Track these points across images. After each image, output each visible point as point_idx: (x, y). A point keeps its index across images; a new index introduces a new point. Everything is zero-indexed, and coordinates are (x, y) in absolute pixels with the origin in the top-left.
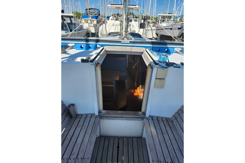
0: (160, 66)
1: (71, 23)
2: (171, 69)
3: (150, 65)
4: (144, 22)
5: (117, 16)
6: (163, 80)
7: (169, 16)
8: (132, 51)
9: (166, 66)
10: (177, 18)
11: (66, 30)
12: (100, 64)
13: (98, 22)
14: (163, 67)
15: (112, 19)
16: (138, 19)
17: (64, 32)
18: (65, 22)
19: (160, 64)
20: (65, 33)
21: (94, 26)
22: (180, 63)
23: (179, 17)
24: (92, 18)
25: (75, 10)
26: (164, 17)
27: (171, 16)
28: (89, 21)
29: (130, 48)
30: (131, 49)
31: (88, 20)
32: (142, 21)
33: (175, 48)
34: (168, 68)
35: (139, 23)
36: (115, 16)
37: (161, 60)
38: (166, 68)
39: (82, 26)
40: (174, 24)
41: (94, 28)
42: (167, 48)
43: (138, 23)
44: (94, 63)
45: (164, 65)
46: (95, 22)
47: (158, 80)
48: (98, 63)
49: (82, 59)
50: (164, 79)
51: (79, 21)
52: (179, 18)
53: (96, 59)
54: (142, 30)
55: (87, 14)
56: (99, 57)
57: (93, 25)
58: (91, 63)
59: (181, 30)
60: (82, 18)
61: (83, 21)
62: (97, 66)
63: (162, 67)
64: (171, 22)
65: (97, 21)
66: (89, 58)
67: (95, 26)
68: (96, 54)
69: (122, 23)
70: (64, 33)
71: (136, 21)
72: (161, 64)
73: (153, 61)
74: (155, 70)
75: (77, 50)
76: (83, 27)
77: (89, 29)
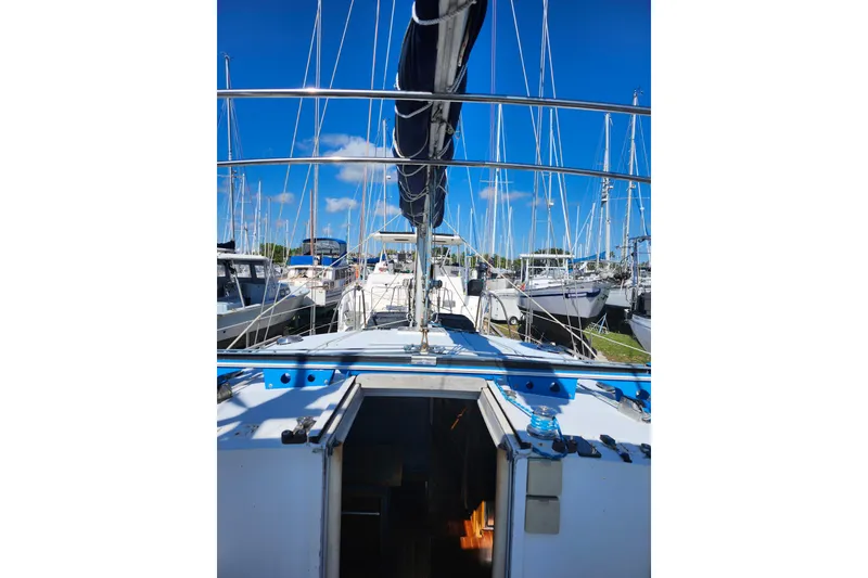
0: (535, 450)
1: (253, 279)
2: (572, 461)
3: (503, 446)
4: (479, 276)
5: (399, 263)
6: (551, 501)
7: (553, 259)
8: (445, 388)
9: (554, 453)
10: (578, 261)
11: (234, 299)
12: (340, 443)
13: (337, 275)
14: (545, 456)
15: (381, 269)
16: (459, 269)
17: (225, 305)
18: (233, 276)
19: (535, 442)
20: (228, 309)
21: (324, 287)
22: (598, 439)
23: (584, 259)
24: (320, 264)
25: (268, 240)
26: (538, 262)
27: (561, 260)
28: (310, 274)
29: (440, 381)
30: (442, 384)
31: (307, 269)
32: (475, 275)
33: (579, 381)
34: (563, 459)
35: (466, 281)
36: (392, 262)
37: (538, 429)
38: (556, 458)
39: (285, 289)
40: (572, 280)
41: (324, 291)
42: (556, 379)
43: (463, 280)
44: (323, 443)
45: (547, 447)
46: (330, 276)
47: (537, 501)
48: (336, 444)
49: (286, 432)
50: (555, 498)
51: (279, 269)
52: (586, 263)
53: (331, 430)
54: (474, 300)
55: (309, 253)
56: (338, 418)
57: (321, 284)
58: (313, 445)
59: (596, 299)
60: (289, 263)
61: (292, 273)
62: (330, 453)
63: (542, 454)
64: (564, 275)
65: (337, 272)
66: (306, 426)
67: (328, 286)
68: (329, 408)
69: (413, 290)
70: (224, 308)
71: (455, 273)
72: (540, 441)
73: (512, 433)
74: (521, 465)
75: (267, 388)
76: (288, 289)
77: (309, 296)
